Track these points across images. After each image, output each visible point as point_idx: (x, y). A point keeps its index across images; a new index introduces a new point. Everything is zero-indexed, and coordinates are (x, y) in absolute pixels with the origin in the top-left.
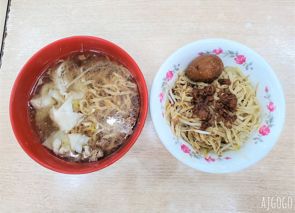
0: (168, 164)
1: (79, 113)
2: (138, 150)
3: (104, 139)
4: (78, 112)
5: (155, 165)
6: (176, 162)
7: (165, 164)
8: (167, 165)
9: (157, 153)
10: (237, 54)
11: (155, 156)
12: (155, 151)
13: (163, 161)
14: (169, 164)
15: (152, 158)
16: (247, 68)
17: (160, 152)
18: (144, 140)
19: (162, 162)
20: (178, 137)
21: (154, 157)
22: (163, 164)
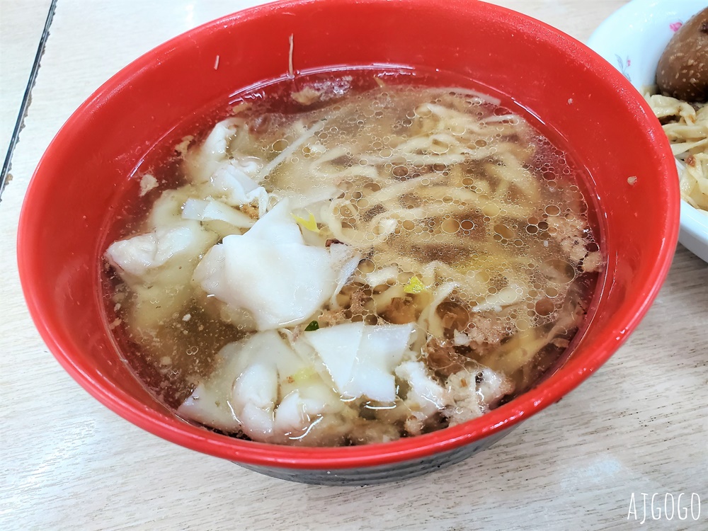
1: (333, 246)
2: (600, 420)
3: (485, 315)
4: (328, 245)
9: (687, 411)
11: (690, 426)
12: (676, 406)
21: (686, 431)
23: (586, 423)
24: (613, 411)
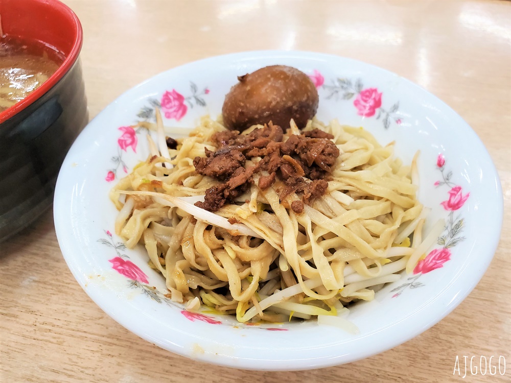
0: (87, 371)
2: (16, 309)
5: (41, 367)
6: (117, 373)
7: (75, 368)
8: (82, 375)
9: (68, 329)
10: (359, 85)
11: (58, 338)
12: (66, 323)
13: (75, 359)
14: (90, 372)
15: (46, 341)
16: (386, 125)
17: (80, 327)
18: (51, 284)
19: (70, 359)
20: (127, 239)
21: (52, 340)
22: (70, 367)
23: (7, 307)
24: (30, 308)
